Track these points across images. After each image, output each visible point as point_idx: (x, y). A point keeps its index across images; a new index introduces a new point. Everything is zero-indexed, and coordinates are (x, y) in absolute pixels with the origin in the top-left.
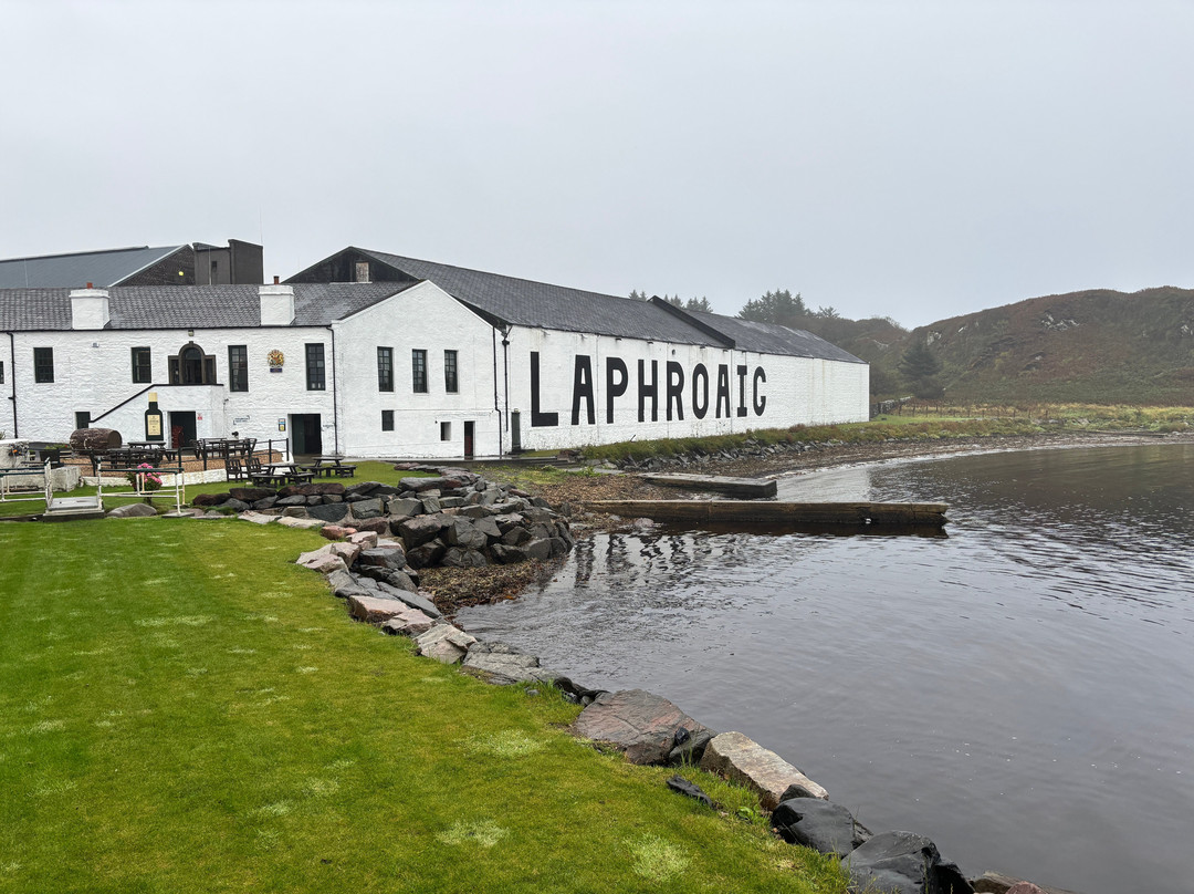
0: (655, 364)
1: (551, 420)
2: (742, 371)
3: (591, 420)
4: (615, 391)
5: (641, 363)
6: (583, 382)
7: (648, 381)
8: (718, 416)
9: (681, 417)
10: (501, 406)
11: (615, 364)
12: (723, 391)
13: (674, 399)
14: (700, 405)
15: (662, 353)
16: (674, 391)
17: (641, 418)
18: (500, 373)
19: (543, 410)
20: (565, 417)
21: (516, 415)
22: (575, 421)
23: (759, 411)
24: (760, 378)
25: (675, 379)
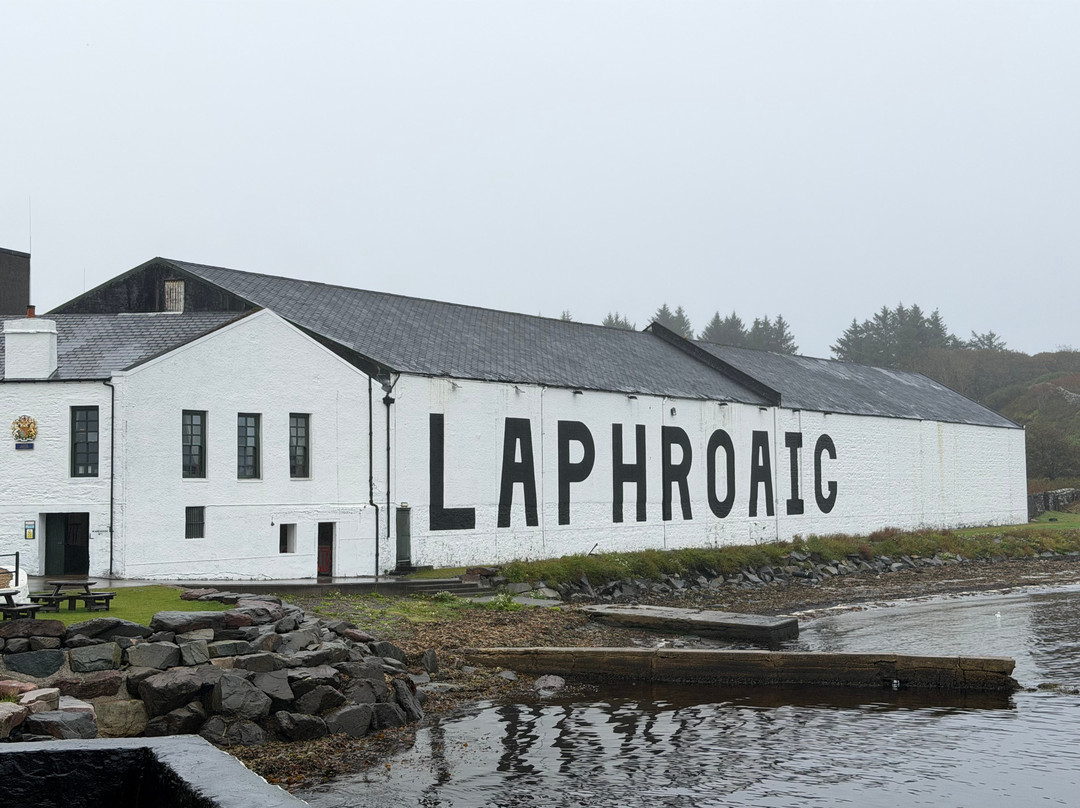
0: (641, 431)
1: (463, 519)
2: (794, 441)
3: (532, 520)
4: (571, 474)
5: (617, 430)
6: (518, 459)
7: (629, 457)
8: (753, 512)
9: (687, 515)
10: (380, 499)
11: (571, 430)
12: (761, 474)
13: (675, 486)
14: (721, 495)
15: (653, 413)
16: (675, 474)
17: (618, 516)
18: (379, 450)
19: (449, 502)
20: (487, 514)
21: (404, 513)
22: (504, 520)
23: (826, 505)
24: (825, 453)
25: (677, 455)
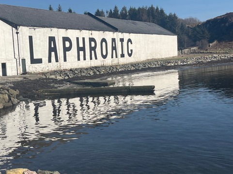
0: (84, 39)
1: (39, 61)
2: (122, 40)
3: (57, 61)
4: (66, 50)
5: (78, 39)
6: (52, 46)
7: (81, 45)
8: (112, 57)
9: (96, 58)
10: (17, 57)
11: (66, 39)
12: (114, 48)
13: (93, 52)
14: (104, 53)
15: (86, 34)
16: (93, 49)
17: (79, 59)
18: (16, 44)
19: (35, 57)
20: (45, 60)
21: (24, 60)
22: (50, 61)
23: (130, 55)
24: (130, 43)
25: (93, 44)
